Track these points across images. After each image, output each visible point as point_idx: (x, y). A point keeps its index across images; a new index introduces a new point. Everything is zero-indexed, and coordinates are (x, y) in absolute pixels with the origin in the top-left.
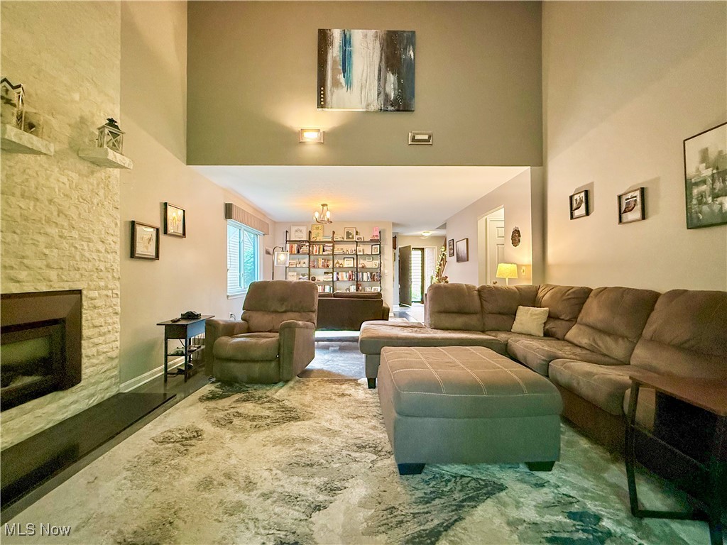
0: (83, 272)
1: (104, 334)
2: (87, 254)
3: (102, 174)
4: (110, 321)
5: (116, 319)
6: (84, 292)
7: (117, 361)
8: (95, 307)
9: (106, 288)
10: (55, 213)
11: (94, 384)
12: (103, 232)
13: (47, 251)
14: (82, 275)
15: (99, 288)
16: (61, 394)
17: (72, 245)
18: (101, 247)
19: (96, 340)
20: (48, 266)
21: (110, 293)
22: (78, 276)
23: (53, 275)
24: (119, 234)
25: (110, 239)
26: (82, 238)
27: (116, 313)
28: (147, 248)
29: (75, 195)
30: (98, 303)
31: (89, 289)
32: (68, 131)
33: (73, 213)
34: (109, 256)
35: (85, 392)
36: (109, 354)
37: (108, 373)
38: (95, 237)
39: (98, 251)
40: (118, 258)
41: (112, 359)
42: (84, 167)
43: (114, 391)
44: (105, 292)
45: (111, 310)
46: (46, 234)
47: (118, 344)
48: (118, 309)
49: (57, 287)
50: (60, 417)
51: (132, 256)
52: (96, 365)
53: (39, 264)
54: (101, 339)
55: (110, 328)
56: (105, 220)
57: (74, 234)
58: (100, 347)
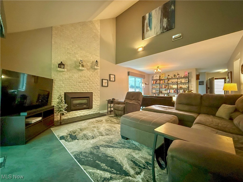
2: (94, 86)
3: (96, 71)
5: (99, 98)
6: (93, 93)
7: (99, 106)
8: (95, 96)
9: (97, 92)
10: (88, 79)
11: (95, 110)
13: (87, 86)
14: (93, 90)
15: (95, 92)
16: (89, 110)
17: (91, 84)
19: (95, 102)
20: (87, 88)
21: (98, 93)
23: (88, 89)
24: (99, 82)
25: (98, 83)
26: (93, 83)
27: (99, 97)
28: (105, 84)
29: (92, 75)
30: (95, 95)
32: (90, 65)
33: (91, 79)
34: (97, 86)
35: (93, 111)
36: (98, 105)
37: (97, 108)
38: (95, 83)
39: (95, 85)
40: (99, 86)
41: (98, 106)
42: (93, 70)
43: (98, 112)
44: (97, 93)
45: (98, 96)
46: (87, 83)
47: (99, 103)
48: (99, 96)
49: (89, 92)
50: (89, 114)
51: (102, 86)
52: (95, 106)
53: (86, 88)
54: (96, 102)
55: (98, 100)
56: (97, 79)
57: (91, 82)
58: (96, 103)
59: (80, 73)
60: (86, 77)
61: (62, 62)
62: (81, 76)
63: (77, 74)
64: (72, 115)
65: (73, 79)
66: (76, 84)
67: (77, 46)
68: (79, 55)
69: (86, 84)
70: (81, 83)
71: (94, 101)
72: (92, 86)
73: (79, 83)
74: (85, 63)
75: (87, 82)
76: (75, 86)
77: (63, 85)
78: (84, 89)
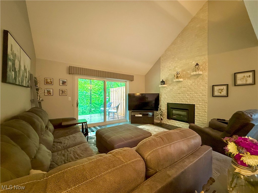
0: (195, 100)
1: (201, 116)
4: (203, 113)
6: (195, 105)
10: (189, 89)
12: (201, 90)
13: (187, 97)
14: (195, 101)
15: (199, 105)
17: (192, 95)
18: (201, 95)
19: (198, 117)
20: (188, 99)
21: (203, 106)
22: (194, 102)
23: (188, 101)
24: (207, 90)
25: (204, 92)
26: (195, 93)
27: (206, 112)
28: (221, 93)
30: (199, 108)
31: (196, 104)
34: (203, 97)
39: (199, 95)
40: (207, 97)
45: (204, 111)
49: (189, 103)
51: (213, 96)
52: (199, 123)
53: (186, 99)
54: (200, 117)
55: (203, 115)
56: (202, 88)
57: (193, 92)
58: (200, 119)
59: (180, 85)
60: (186, 87)
61: (163, 80)
62: (180, 87)
63: (176, 86)
64: (172, 123)
65: (173, 91)
66: (176, 95)
67: (177, 59)
68: (178, 67)
69: (186, 94)
70: (180, 95)
71: (196, 116)
72: (194, 97)
73: (179, 94)
74: (185, 72)
75: (188, 92)
76: (175, 97)
77: (166, 97)
78: (183, 101)
